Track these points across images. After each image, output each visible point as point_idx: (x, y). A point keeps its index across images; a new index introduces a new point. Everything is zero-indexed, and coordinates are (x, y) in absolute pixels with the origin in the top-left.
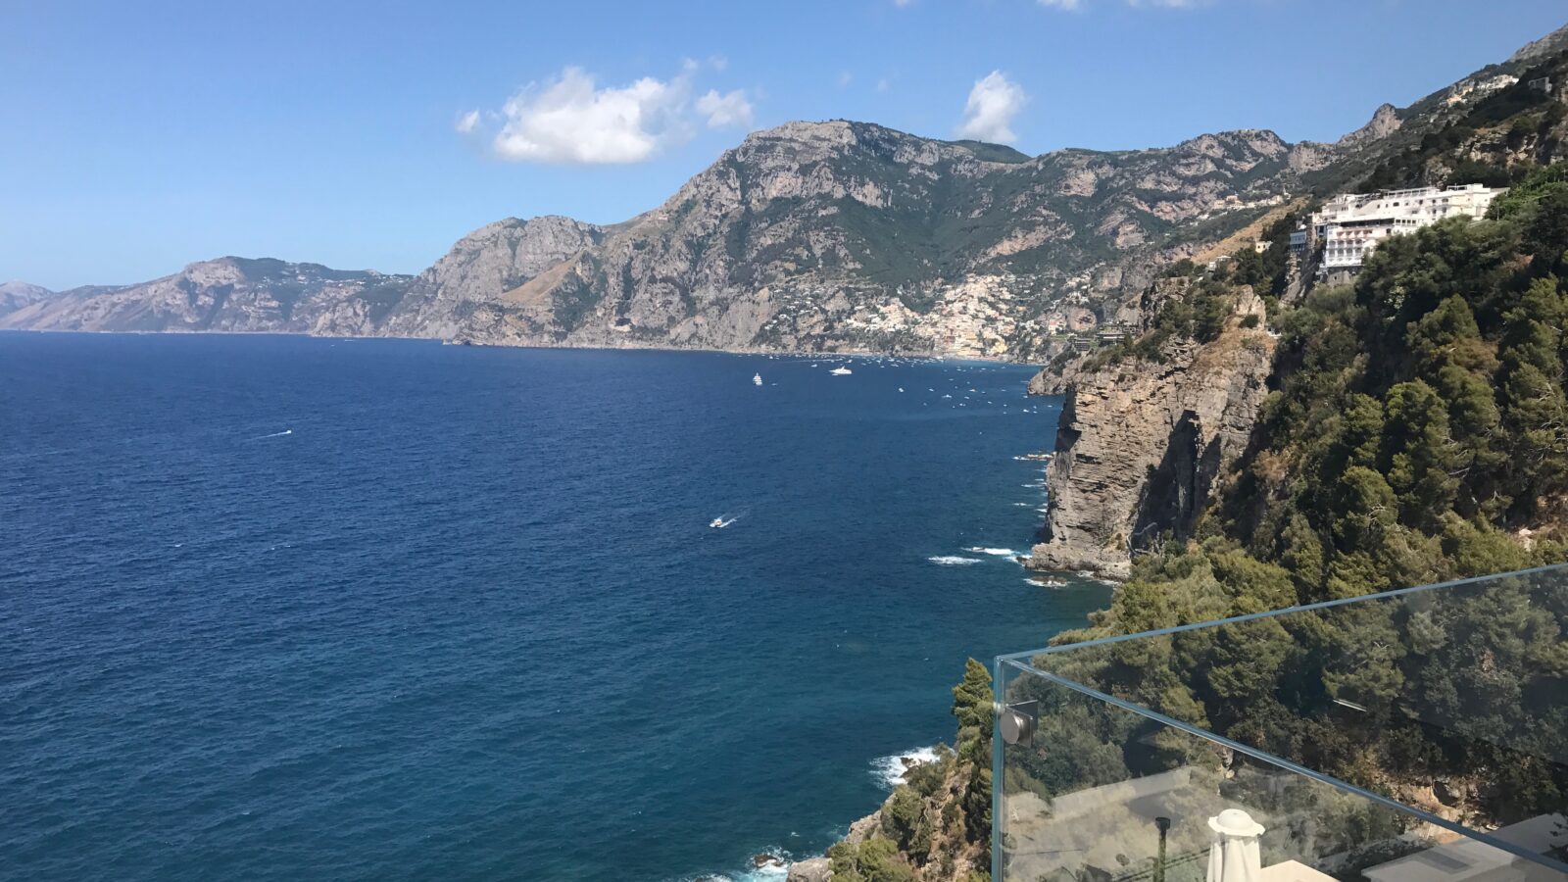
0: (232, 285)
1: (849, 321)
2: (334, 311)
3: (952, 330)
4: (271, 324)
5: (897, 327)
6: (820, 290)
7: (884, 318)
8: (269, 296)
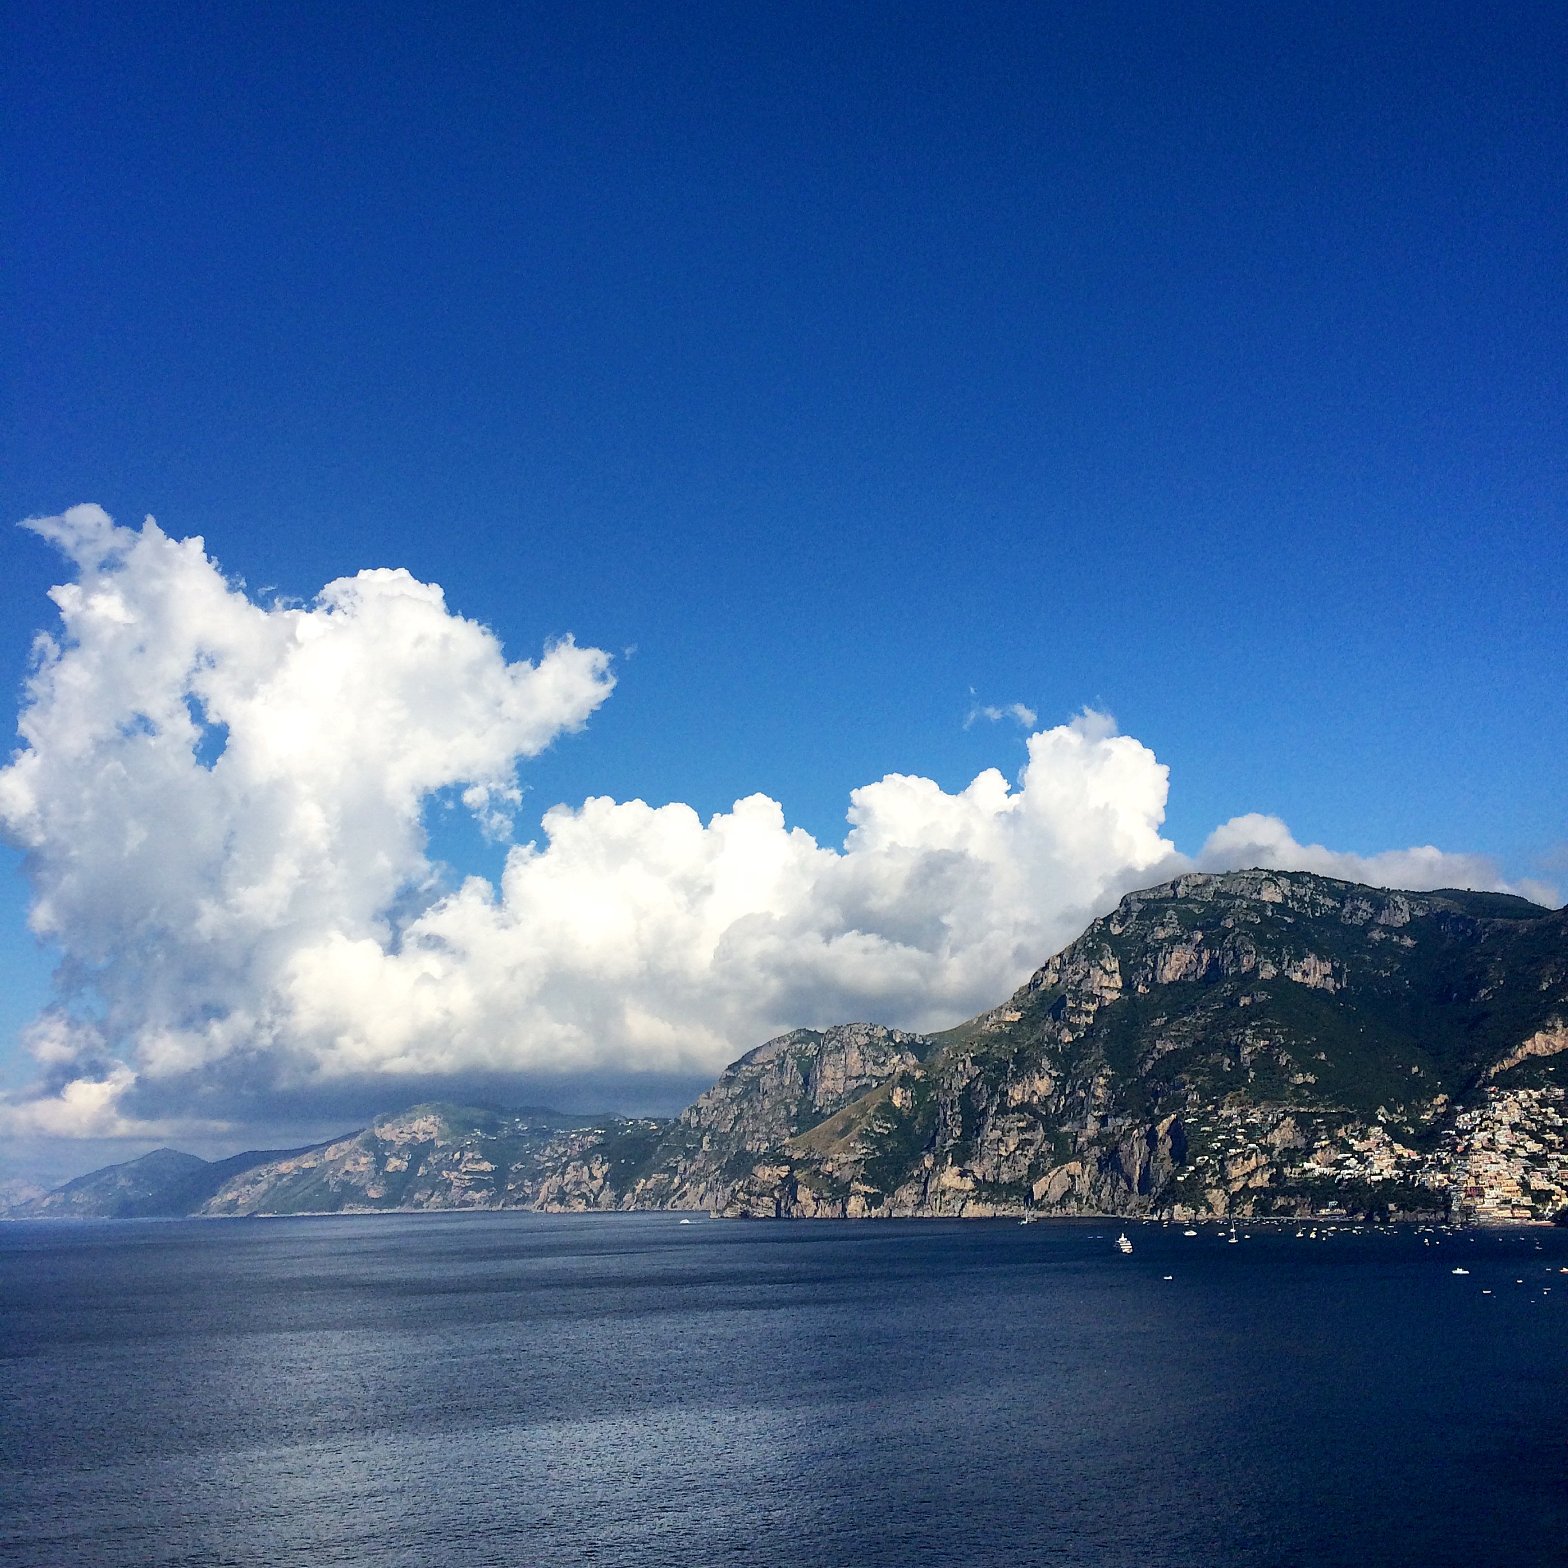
0: (432, 1141)
1: (1307, 1166)
2: (563, 1174)
3: (1477, 1177)
4: (478, 1196)
5: (1386, 1175)
6: (1255, 1118)
7: (1362, 1158)
8: (478, 1156)
